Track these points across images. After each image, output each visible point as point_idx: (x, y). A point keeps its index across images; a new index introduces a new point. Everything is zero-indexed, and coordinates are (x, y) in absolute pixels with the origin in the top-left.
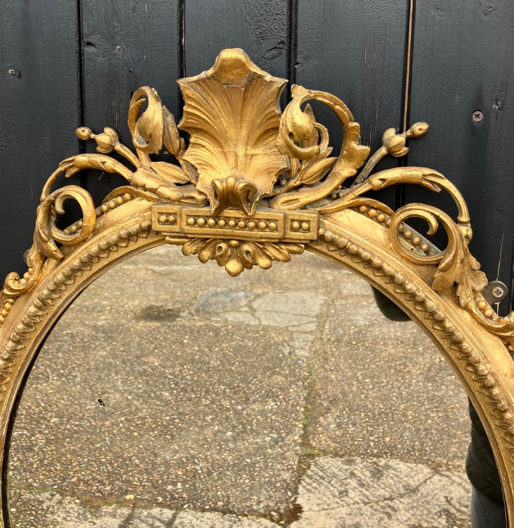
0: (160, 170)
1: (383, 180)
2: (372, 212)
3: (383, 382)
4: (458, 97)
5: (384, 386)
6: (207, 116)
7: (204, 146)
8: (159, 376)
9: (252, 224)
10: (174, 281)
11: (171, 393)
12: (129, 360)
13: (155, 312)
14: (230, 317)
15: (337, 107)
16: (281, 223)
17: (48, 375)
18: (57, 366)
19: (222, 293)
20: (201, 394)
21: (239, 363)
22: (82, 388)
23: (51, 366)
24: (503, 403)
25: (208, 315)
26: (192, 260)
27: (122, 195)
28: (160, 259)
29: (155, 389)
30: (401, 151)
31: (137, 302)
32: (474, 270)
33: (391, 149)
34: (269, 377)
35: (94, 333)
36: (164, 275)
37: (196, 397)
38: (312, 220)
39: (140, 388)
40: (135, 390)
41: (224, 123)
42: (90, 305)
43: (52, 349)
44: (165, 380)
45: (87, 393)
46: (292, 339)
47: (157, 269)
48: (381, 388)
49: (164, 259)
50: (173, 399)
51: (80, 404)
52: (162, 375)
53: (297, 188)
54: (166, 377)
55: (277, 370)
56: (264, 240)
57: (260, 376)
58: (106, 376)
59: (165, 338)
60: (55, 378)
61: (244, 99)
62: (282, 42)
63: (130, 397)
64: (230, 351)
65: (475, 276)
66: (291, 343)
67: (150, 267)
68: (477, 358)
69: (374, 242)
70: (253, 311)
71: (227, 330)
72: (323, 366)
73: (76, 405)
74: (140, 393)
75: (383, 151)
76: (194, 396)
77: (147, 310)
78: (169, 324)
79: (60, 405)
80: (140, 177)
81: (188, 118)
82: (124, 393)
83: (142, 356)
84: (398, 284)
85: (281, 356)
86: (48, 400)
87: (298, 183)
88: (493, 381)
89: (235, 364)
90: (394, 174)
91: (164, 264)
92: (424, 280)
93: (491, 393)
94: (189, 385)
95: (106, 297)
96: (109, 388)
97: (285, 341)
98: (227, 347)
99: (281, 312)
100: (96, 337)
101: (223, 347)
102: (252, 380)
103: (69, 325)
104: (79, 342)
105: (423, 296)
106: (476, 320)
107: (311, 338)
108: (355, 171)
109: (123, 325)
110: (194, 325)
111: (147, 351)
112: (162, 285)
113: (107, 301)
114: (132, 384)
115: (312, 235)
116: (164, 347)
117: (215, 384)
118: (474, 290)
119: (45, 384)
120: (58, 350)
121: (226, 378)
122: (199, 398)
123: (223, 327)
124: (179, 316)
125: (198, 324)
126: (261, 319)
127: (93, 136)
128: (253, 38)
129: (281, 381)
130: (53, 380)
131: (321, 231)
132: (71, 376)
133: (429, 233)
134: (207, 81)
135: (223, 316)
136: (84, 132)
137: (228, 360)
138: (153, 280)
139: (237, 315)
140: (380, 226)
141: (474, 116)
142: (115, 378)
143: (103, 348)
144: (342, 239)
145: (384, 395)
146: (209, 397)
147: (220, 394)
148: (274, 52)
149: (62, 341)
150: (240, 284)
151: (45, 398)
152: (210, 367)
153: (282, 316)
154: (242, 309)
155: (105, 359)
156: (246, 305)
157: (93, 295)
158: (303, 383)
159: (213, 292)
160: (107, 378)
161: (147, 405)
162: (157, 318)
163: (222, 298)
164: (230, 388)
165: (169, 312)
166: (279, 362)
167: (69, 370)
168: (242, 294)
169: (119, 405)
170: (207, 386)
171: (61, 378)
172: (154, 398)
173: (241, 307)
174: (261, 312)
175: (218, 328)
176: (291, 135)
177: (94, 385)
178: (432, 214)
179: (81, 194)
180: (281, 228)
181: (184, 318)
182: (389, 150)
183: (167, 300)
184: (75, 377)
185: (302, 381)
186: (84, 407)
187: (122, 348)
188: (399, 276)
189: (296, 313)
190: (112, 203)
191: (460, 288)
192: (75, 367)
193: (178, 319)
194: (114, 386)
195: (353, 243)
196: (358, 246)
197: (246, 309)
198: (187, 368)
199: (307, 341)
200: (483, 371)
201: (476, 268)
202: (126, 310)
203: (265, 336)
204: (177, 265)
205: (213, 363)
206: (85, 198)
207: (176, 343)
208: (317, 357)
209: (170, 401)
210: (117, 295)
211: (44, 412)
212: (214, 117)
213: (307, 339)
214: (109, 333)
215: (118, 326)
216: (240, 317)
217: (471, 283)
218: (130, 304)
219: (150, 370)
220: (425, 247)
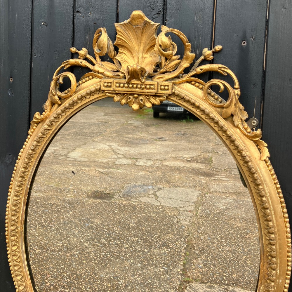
0: (105, 65)
1: (201, 69)
2: (197, 84)
3: (233, 242)
4: (235, 35)
5: (234, 244)
6: (126, 40)
7: (125, 54)
8: (100, 230)
9: (143, 86)
10: (111, 177)
11: (106, 240)
12: (83, 220)
13: (99, 194)
14: (143, 200)
15: (181, 36)
16: (156, 86)
17: (36, 225)
18: (41, 220)
19: (138, 186)
20: (124, 241)
21: (147, 226)
22: (55, 234)
23: (38, 220)
24: (253, 169)
25: (130, 198)
26: (122, 167)
27: (88, 77)
28: (104, 165)
29: (97, 237)
30: (210, 58)
31: (89, 188)
32: (241, 110)
33: (207, 57)
34: (164, 235)
35: (63, 204)
36: (105, 174)
37: (121, 243)
38: (169, 85)
39: (88, 236)
40: (86, 237)
41: (134, 44)
42: (62, 188)
43: (39, 211)
44: (103, 232)
45: (58, 237)
46: (179, 215)
47: (101, 170)
48: (232, 246)
49: (106, 165)
50: (107, 243)
51: (53, 243)
52: (102, 229)
53: (164, 73)
54: (104, 230)
55: (169, 231)
56: (148, 94)
57: (159, 234)
58: (69, 228)
59: (104, 209)
60: (40, 227)
61: (142, 33)
62: (160, 11)
63: (82, 241)
64: (142, 219)
65: (242, 113)
66: (178, 217)
67: (97, 169)
68: (242, 149)
69: (197, 96)
70: (157, 197)
71: (141, 207)
72: (197, 231)
73: (51, 243)
74: (88, 238)
75: (202, 58)
76: (119, 242)
77: (95, 193)
78: (107, 201)
79: (42, 243)
80: (96, 68)
81: (118, 40)
82: (79, 238)
83: (90, 218)
84: (206, 114)
85: (172, 223)
86: (35, 240)
87: (165, 70)
88: (249, 159)
89: (145, 226)
90: (206, 67)
91: (106, 168)
92: (218, 113)
93: (248, 165)
94: (117, 236)
95: (71, 184)
96: (71, 235)
97: (175, 215)
98: (140, 216)
99: (173, 199)
100: (65, 206)
101: (138, 216)
102: (154, 236)
103: (50, 199)
104: (55, 208)
105: (217, 119)
106: (242, 133)
107: (190, 214)
108: (189, 65)
109: (80, 200)
110: (122, 203)
111: (93, 216)
112: (104, 179)
113: (72, 186)
114: (84, 233)
115: (169, 92)
116: (104, 214)
117: (132, 236)
118: (241, 120)
119: (34, 230)
120: (43, 212)
121: (139, 233)
122: (122, 244)
123: (139, 205)
124: (113, 198)
125: (124, 202)
126: (161, 202)
127: (77, 51)
128: (148, 9)
129: (171, 237)
130: (39, 228)
131: (173, 91)
132: (49, 227)
133: (220, 91)
134: (127, 24)
135: (139, 199)
136: (73, 49)
137: (141, 224)
138: (99, 177)
139: (147, 198)
140: (200, 90)
141: (243, 43)
142: (74, 229)
143: (69, 212)
144: (182, 94)
145: (233, 250)
146: (128, 244)
147: (135, 242)
148: (157, 15)
149: (45, 207)
150: (149, 182)
151: (34, 238)
152: (130, 227)
153: (174, 201)
154: (150, 196)
155: (69, 218)
156: (153, 194)
157: (64, 183)
158: (185, 239)
159: (134, 185)
160: (69, 229)
161: (92, 245)
162: (100, 198)
163: (139, 189)
164: (141, 239)
165: (107, 195)
166: (170, 227)
167: (48, 224)
168: (150, 187)
169: (76, 244)
170: (128, 238)
171: (43, 227)
172: (97, 242)
173: (150, 194)
174: (161, 198)
175: (135, 206)
176: (160, 46)
177: (62, 232)
178: (222, 83)
179: (71, 75)
180: (156, 88)
181: (116, 199)
182: (205, 57)
183: (106, 188)
184: (52, 227)
185: (184, 238)
186: (56, 245)
187: (79, 213)
188: (207, 111)
189: (182, 200)
190: (84, 80)
191: (234, 117)
192: (52, 222)
193: (112, 199)
194: (74, 234)
195: (187, 96)
196: (189, 97)
197: (153, 196)
198: (116, 227)
199: (188, 216)
200: (244, 154)
201: (242, 109)
202: (82, 192)
203: (163, 212)
204: (113, 169)
205: (132, 225)
206: (72, 76)
207: (110, 212)
208: (194, 225)
209: (105, 244)
210: (77, 184)
211: (32, 246)
212: (129, 40)
213: (188, 215)
214: (72, 204)
215: (78, 201)
216: (149, 200)
217: (240, 116)
218: (85, 189)
219: (95, 226)
220: (220, 100)
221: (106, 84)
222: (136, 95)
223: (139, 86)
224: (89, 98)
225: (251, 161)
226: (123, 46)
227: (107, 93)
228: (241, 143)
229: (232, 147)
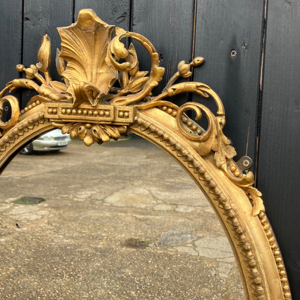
0: (54, 86)
1: (174, 89)
2: (170, 110)
4: (222, 42)
6: (75, 50)
7: (74, 69)
8: (130, 281)
9: (96, 112)
10: (147, 224)
11: (136, 293)
12: (113, 270)
13: (133, 242)
14: (180, 249)
15: (145, 43)
16: (112, 111)
17: (63, 275)
18: (69, 269)
19: (177, 234)
20: (154, 295)
21: (182, 278)
22: (82, 284)
23: (66, 269)
24: (240, 228)
25: (166, 247)
26: (161, 213)
28: (141, 211)
29: (126, 289)
30: (187, 74)
31: (123, 235)
32: (226, 145)
33: (183, 72)
34: (200, 288)
35: (94, 252)
36: (142, 220)
37: (151, 296)
38: (130, 110)
39: (117, 287)
40: (114, 288)
41: (86, 55)
42: (95, 235)
43: (68, 259)
44: (134, 284)
45: (85, 287)
46: (218, 266)
47: (138, 216)
49: (143, 211)
50: (136, 296)
51: (79, 294)
52: (132, 281)
53: (125, 95)
54: (135, 282)
55: (206, 284)
56: (103, 123)
57: (194, 287)
58: (98, 278)
59: (137, 258)
60: (67, 277)
62: (125, 13)
63: (110, 293)
64: (177, 270)
65: (227, 149)
66: (217, 269)
67: (134, 215)
68: (224, 198)
69: (167, 126)
70: (195, 247)
71: (177, 257)
72: (236, 285)
73: (77, 294)
74: (117, 290)
75: (177, 74)
76: (150, 296)
77: (129, 241)
78: (141, 250)
79: (68, 293)
81: (64, 50)
82: (107, 290)
83: (121, 268)
84: (178, 150)
85: (209, 276)
86: (61, 289)
87: (127, 91)
88: (234, 214)
89: (179, 278)
90: (180, 86)
91: (143, 214)
92: (194, 149)
94: (148, 288)
95: (105, 231)
96: (98, 286)
97: (213, 267)
98: (175, 267)
99: (213, 249)
100: (96, 254)
101: (173, 267)
102: (189, 289)
103: (81, 246)
104: (85, 257)
105: (192, 157)
106: (228, 177)
107: (230, 266)
108: (157, 83)
109: (113, 249)
110: (157, 252)
111: (125, 266)
112: (140, 226)
113: (105, 233)
114: (113, 284)
115: (130, 120)
116: (137, 264)
117: (165, 289)
118: (227, 158)
119: (61, 280)
120: (72, 260)
121: (172, 286)
122: (153, 297)
123: (174, 255)
124: (148, 246)
125: (159, 252)
126: (199, 252)
127: (24, 69)
128: (110, 11)
129: (207, 292)
130: (66, 278)
131: (136, 118)
132: (77, 276)
133: (196, 119)
135: (175, 248)
136: (20, 67)
137: (175, 276)
138: (135, 223)
139: (184, 248)
140: (173, 118)
141: (232, 54)
142: (103, 280)
143: (99, 262)
144: (147, 123)
146: (160, 297)
147: (167, 296)
148: (121, 19)
149: (75, 255)
150: (189, 230)
151: (59, 288)
152: (163, 279)
153: (213, 251)
154: (188, 245)
155: (98, 268)
156: (191, 243)
157: (98, 229)
158: (222, 294)
159: (171, 233)
160: (98, 280)
161: (120, 298)
162: (134, 246)
163: (176, 237)
164: (174, 293)
165: (142, 243)
166: (207, 280)
167: (76, 273)
168: (189, 236)
169: (103, 296)
170: (159, 290)
171: (70, 277)
172: (125, 295)
173: (188, 244)
174: (200, 248)
175: (171, 255)
177: (89, 283)
178: (198, 107)
179: (12, 99)
181: (151, 247)
182: (180, 72)
183: (142, 236)
184: (79, 277)
185: (221, 293)
186: (82, 296)
187: (110, 263)
188: (178, 145)
189: (222, 250)
190: (30, 106)
191: (216, 154)
192: (80, 271)
193: (147, 248)
194: (102, 285)
195: (153, 125)
196: (157, 127)
197: (191, 245)
198: (148, 278)
199: (228, 269)
200: (228, 206)
201: (227, 143)
202: (116, 240)
203: (201, 263)
204: (151, 215)
205: (166, 276)
206: (14, 101)
207: (144, 262)
208: (233, 279)
209: (135, 297)
210: (112, 230)
211: (57, 297)
212: (80, 51)
213: (228, 267)
214: (104, 253)
215: (110, 249)
216: (186, 250)
217: (225, 153)
218: (119, 236)
219: (125, 277)
220: (199, 131)
221: (50, 110)
222: (88, 125)
223: (90, 112)
224: (33, 129)
225: (237, 216)
226: (72, 59)
227: (53, 122)
228: (224, 190)
229: (212, 196)
